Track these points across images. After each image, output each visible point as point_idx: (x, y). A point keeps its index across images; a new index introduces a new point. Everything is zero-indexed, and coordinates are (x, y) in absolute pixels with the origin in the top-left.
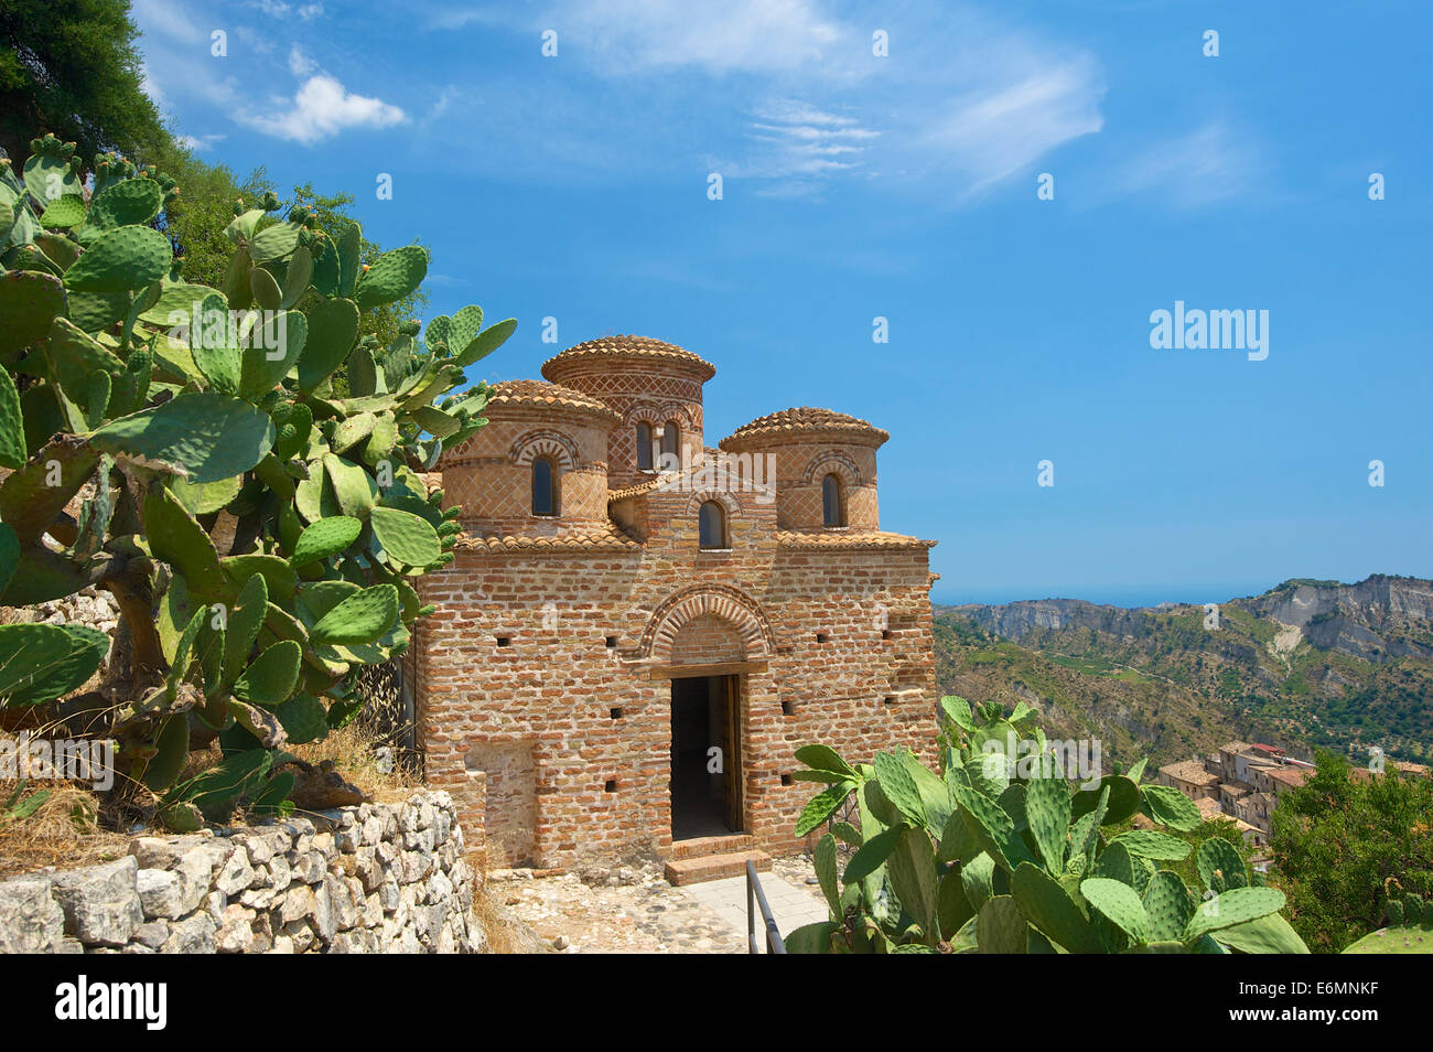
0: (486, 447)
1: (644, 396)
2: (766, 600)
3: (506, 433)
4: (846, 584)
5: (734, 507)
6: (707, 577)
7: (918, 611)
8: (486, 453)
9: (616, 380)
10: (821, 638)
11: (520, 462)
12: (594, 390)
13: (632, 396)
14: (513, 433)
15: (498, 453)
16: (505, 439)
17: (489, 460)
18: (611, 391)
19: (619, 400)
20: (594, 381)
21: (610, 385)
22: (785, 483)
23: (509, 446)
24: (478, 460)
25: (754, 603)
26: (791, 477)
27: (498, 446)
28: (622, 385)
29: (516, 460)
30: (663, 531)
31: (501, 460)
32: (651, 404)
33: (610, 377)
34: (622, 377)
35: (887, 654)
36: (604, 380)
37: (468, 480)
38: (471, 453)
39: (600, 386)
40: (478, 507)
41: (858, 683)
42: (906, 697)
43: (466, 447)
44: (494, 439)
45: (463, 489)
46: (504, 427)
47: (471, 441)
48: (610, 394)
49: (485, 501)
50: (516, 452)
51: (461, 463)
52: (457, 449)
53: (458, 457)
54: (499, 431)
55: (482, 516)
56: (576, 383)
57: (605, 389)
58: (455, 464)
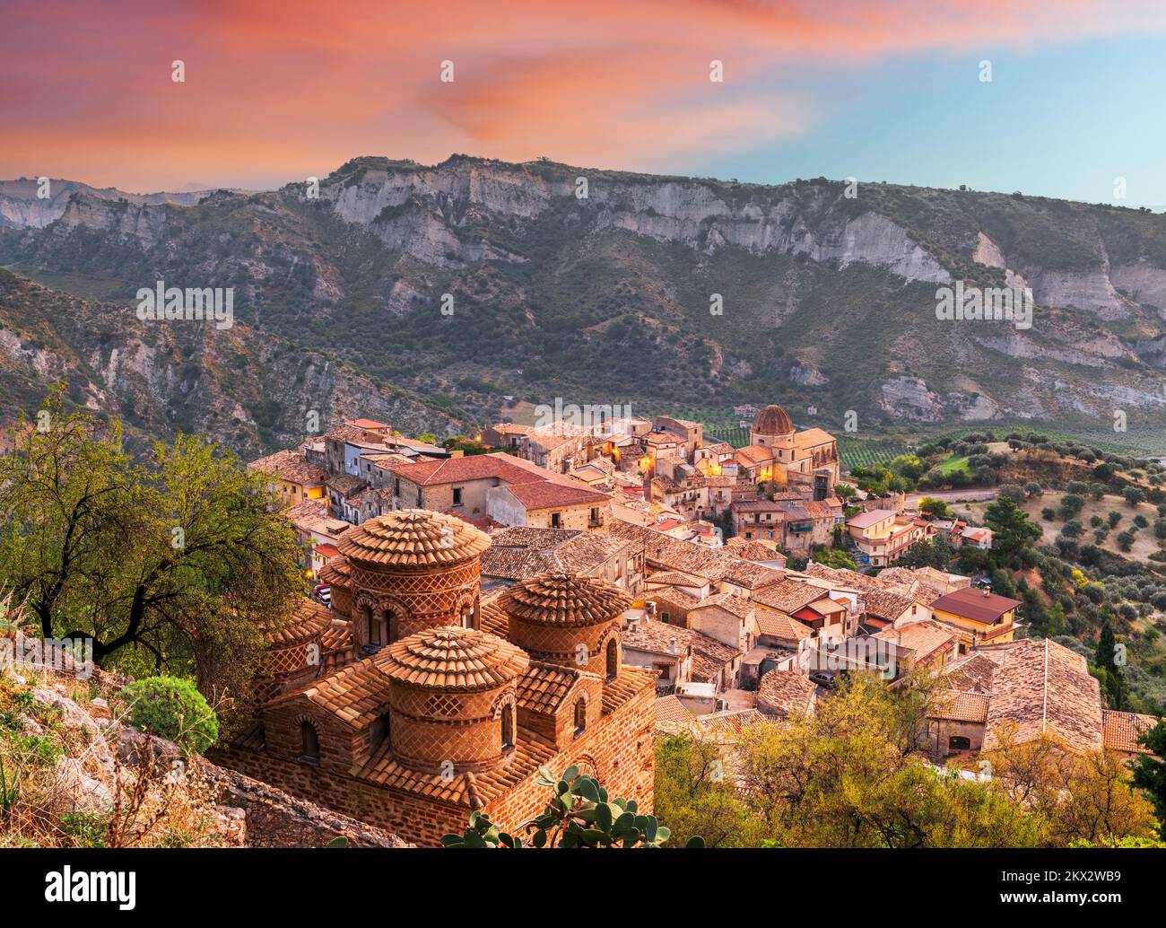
0: (474, 711)
1: (464, 586)
2: (597, 753)
3: (487, 699)
5: (587, 698)
6: (577, 754)
7: (650, 722)
8: (474, 716)
9: (447, 577)
10: (616, 764)
11: (496, 717)
12: (430, 588)
13: (457, 588)
14: (492, 698)
15: (482, 715)
16: (487, 704)
17: (475, 720)
18: (444, 587)
19: (449, 594)
20: (429, 580)
21: (443, 583)
23: (489, 708)
24: (466, 722)
25: (592, 758)
27: (482, 709)
28: (451, 580)
29: (492, 716)
30: (562, 734)
31: (483, 719)
32: (467, 590)
33: (442, 575)
34: (451, 574)
35: (638, 758)
36: (438, 579)
37: (458, 735)
38: (460, 716)
39: (434, 584)
40: (468, 755)
42: (643, 782)
43: (455, 712)
44: (479, 706)
45: (452, 742)
46: (486, 695)
47: (460, 707)
48: (443, 590)
49: (473, 750)
50: (493, 711)
51: (448, 722)
52: (444, 712)
53: (445, 718)
54: (483, 700)
55: (471, 761)
56: (411, 581)
57: (439, 587)
58: (440, 722)
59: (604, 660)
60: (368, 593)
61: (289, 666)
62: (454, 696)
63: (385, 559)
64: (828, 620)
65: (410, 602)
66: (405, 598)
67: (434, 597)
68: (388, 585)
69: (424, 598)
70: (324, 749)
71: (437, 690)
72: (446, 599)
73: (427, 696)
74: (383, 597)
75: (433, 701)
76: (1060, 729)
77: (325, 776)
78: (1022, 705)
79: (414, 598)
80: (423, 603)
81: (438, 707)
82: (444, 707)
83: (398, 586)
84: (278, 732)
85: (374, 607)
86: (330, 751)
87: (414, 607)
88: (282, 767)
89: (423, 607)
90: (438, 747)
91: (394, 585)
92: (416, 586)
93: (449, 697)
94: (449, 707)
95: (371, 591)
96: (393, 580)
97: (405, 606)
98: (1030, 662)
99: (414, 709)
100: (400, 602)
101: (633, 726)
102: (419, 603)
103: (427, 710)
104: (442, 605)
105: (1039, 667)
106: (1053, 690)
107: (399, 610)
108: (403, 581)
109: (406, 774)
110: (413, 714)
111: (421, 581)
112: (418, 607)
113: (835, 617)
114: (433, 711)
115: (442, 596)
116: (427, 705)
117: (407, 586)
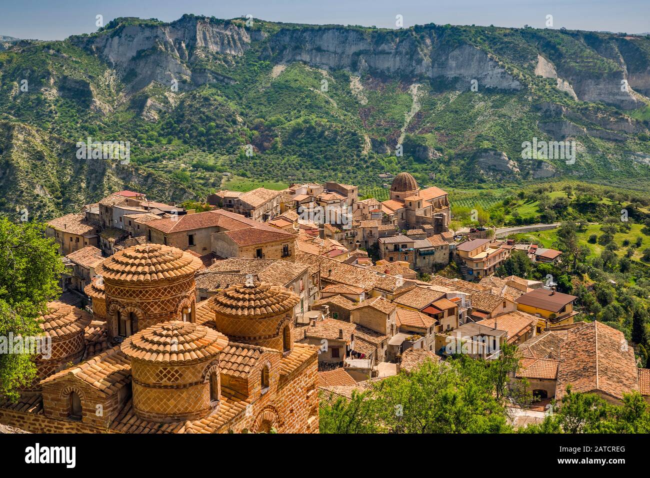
0: (190, 378)
1: (183, 294)
2: (278, 404)
3: (199, 369)
4: (298, 382)
5: (270, 367)
6: (263, 405)
7: (315, 381)
8: (190, 381)
9: (172, 288)
10: (292, 411)
11: (205, 381)
12: (160, 296)
13: (179, 295)
14: (202, 368)
15: (196, 380)
16: (199, 372)
17: (191, 384)
18: (169, 295)
19: (173, 299)
20: (159, 291)
21: (169, 292)
22: (267, 336)
23: (201, 375)
24: (185, 386)
25: (274, 408)
26: (270, 333)
27: (196, 376)
28: (174, 291)
29: (203, 381)
30: (252, 392)
31: (196, 383)
32: (186, 297)
33: (168, 287)
34: (174, 286)
35: (308, 407)
36: (165, 290)
37: (179, 395)
38: (180, 382)
39: (163, 293)
40: (187, 408)
41: (301, 425)
42: (312, 423)
43: (177, 379)
44: (193, 374)
45: (175, 400)
46: (199, 366)
47: (181, 375)
48: (169, 297)
49: (190, 405)
50: (203, 377)
51: (172, 387)
52: (169, 379)
53: (169, 383)
54: (196, 369)
55: (188, 413)
56: (147, 292)
57: (166, 295)
58: (166, 387)
59: (281, 340)
60: (117, 301)
61: (61, 354)
62: (176, 368)
63: (129, 278)
64: (446, 313)
65: (146, 306)
66: (143, 303)
67: (163, 302)
68: (131, 295)
69: (156, 303)
70: (86, 410)
71: (164, 364)
72: (171, 303)
73: (157, 369)
74: (128, 304)
75: (161, 372)
76: (608, 382)
77: (85, 429)
78: (581, 367)
79: (149, 303)
80: (156, 306)
81: (165, 376)
82: (169, 376)
83: (137, 295)
84: (53, 400)
85: (121, 310)
86: (90, 411)
87: (149, 309)
88: (56, 425)
89: (155, 309)
90: (165, 404)
91: (134, 295)
92: (150, 295)
93: (172, 369)
94: (173, 375)
95: (120, 300)
96: (134, 292)
97: (143, 309)
98: (585, 337)
99: (148, 378)
100: (139, 307)
101: (303, 384)
102: (152, 306)
103: (158, 379)
104: (168, 307)
105: (591, 340)
106: (602, 355)
107: (139, 312)
108: (141, 292)
109: (143, 425)
110: (148, 382)
111: (153, 292)
112: (152, 309)
113: (451, 312)
114: (162, 379)
115: (168, 301)
116: (157, 375)
117: (144, 295)
